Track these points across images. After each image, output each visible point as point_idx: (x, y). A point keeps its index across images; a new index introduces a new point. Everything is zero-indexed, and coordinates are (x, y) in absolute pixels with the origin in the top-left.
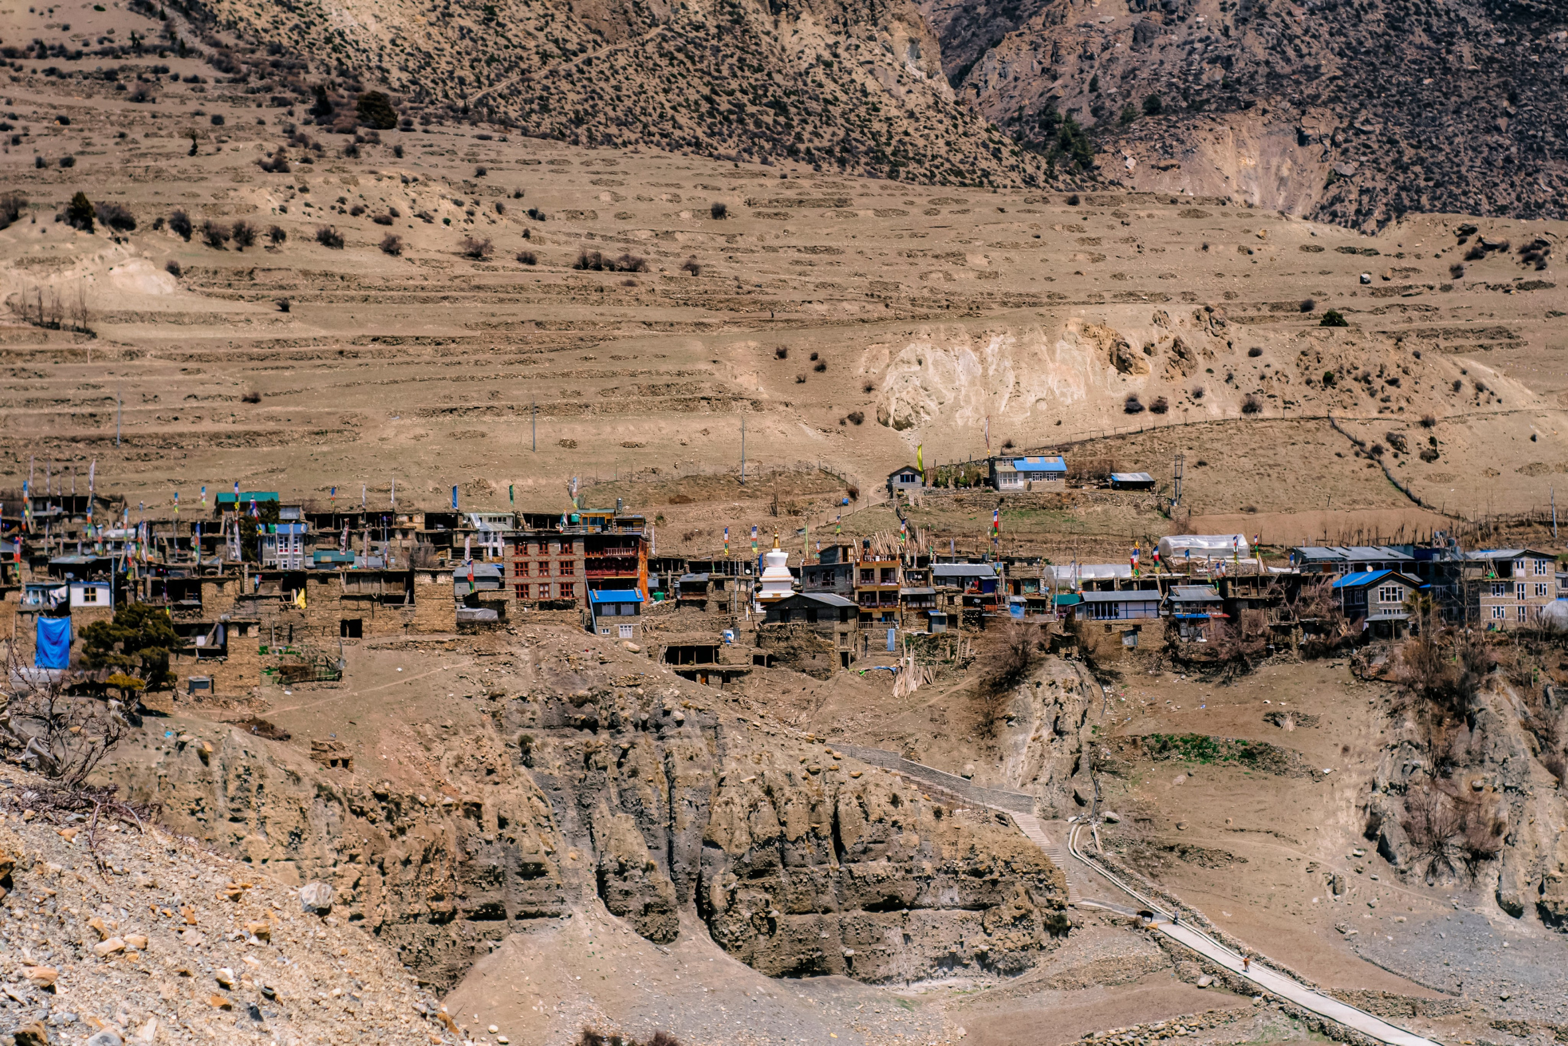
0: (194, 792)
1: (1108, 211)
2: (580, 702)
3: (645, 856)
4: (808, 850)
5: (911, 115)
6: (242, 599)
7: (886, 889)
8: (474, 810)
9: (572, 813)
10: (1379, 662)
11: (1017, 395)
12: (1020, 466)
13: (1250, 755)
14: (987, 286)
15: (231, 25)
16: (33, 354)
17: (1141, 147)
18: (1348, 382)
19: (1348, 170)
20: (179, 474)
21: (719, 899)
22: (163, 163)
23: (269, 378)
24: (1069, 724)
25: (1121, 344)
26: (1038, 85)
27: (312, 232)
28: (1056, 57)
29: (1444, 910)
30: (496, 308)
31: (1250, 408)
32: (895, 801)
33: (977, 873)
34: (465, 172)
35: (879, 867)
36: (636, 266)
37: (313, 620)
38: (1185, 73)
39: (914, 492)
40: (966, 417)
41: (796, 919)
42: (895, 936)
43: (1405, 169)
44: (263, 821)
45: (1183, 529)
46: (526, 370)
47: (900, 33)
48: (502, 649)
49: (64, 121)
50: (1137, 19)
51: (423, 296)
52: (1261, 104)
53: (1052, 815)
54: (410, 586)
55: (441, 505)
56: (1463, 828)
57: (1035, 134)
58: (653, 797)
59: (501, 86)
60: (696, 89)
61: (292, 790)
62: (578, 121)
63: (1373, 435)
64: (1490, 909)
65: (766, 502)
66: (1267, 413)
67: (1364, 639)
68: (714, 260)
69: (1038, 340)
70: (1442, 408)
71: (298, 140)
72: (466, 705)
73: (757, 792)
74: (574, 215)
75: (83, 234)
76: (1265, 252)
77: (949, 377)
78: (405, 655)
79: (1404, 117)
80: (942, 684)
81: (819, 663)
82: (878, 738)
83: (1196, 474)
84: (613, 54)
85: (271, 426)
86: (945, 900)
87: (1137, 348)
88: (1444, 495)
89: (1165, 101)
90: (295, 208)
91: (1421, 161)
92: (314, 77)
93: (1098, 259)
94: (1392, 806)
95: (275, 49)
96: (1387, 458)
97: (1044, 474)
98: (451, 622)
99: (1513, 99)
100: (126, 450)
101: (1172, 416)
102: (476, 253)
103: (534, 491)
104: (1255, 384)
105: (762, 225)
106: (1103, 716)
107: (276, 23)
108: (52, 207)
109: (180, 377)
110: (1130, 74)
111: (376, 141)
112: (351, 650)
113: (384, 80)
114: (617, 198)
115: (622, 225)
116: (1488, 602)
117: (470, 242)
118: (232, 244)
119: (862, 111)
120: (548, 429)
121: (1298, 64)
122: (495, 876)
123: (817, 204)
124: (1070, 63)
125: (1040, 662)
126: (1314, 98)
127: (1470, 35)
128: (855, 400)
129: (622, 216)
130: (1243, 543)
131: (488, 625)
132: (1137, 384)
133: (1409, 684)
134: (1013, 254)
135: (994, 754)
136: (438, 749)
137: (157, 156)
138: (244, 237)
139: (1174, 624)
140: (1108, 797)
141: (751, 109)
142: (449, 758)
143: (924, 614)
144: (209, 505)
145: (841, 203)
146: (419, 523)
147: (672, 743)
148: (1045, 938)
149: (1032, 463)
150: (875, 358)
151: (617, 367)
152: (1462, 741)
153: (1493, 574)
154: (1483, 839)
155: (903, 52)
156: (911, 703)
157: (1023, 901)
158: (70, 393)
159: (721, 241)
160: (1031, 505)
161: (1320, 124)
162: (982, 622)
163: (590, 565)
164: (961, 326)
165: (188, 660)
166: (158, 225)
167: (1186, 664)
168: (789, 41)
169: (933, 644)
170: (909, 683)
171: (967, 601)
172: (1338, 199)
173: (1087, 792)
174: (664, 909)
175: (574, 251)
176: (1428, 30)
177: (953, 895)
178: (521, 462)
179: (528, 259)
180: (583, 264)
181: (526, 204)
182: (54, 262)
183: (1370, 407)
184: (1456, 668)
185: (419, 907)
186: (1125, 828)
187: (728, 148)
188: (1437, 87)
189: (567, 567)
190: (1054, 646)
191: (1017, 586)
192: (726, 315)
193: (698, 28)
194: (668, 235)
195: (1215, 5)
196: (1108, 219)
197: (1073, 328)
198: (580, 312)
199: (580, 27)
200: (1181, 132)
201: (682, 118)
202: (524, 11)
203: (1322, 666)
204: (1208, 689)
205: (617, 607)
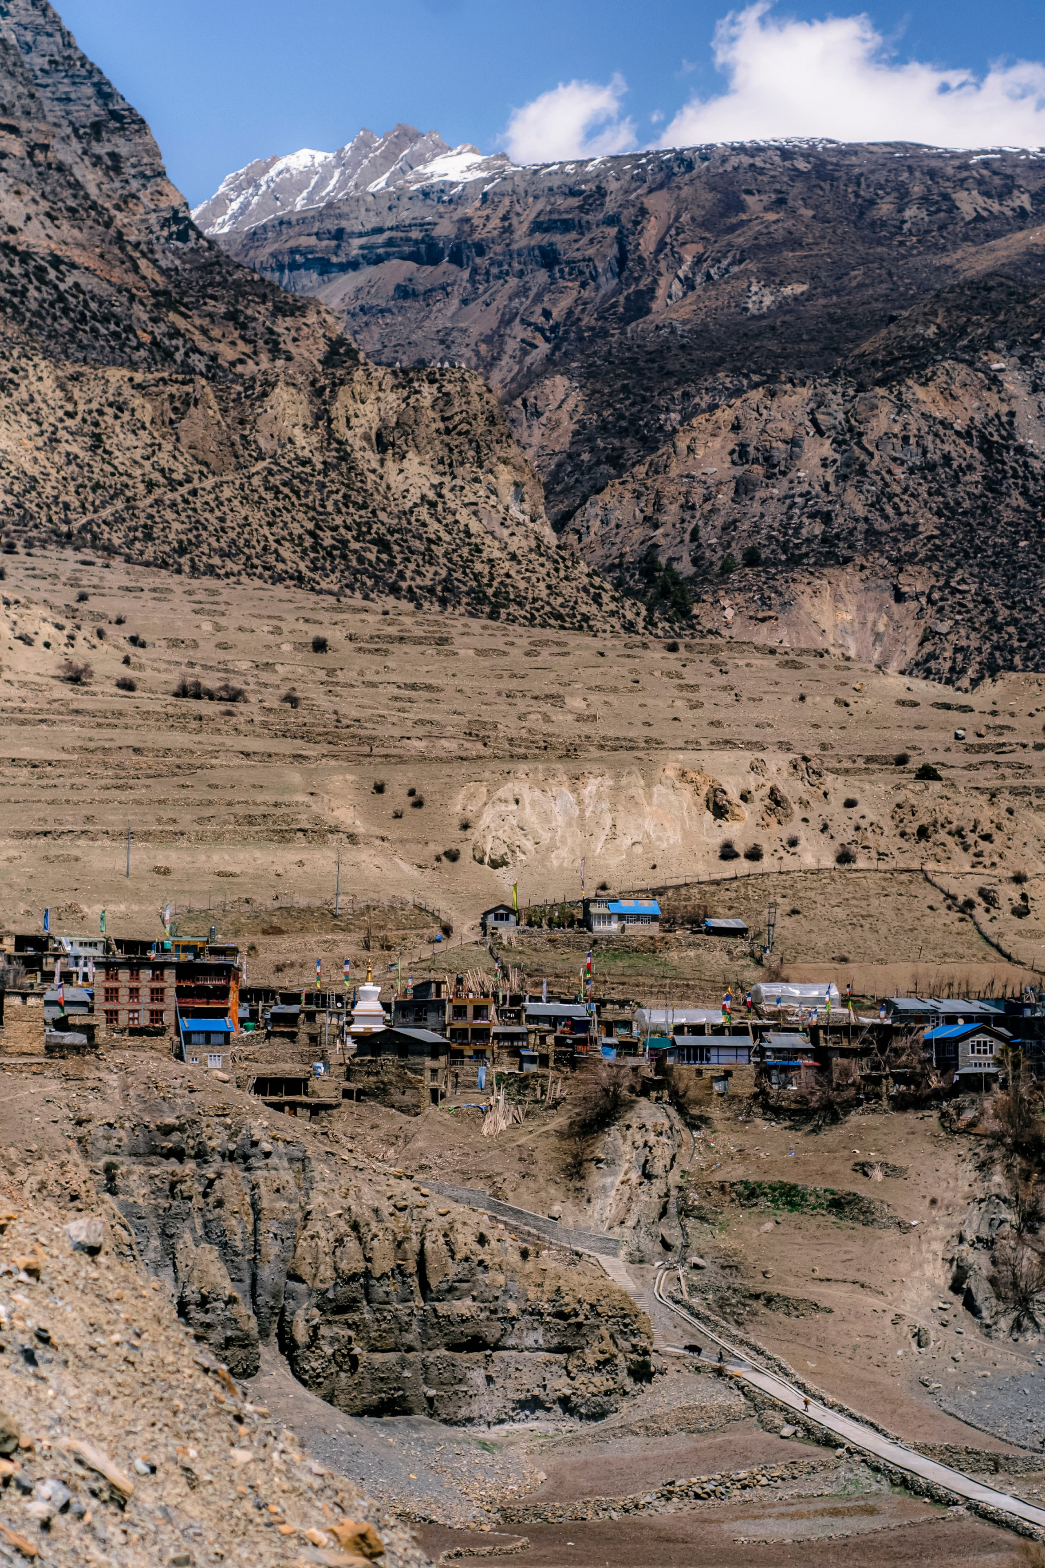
1: (707, 659)
2: (167, 1130)
3: (228, 1288)
4: (392, 1287)
5: (513, 557)
7: (469, 1329)
9: (155, 1243)
10: (969, 1115)
11: (614, 837)
12: (615, 908)
13: (839, 1205)
14: (586, 729)
17: (740, 598)
18: (942, 836)
19: (943, 627)
21: (301, 1334)
24: (658, 1168)
25: (717, 791)
26: (638, 533)
28: (658, 507)
29: (1028, 1367)
30: (94, 733)
31: (844, 858)
32: (482, 1240)
33: (562, 1315)
34: (69, 596)
35: (464, 1306)
36: (235, 696)
38: (786, 527)
39: (507, 931)
40: (562, 858)
41: (379, 1357)
42: (477, 1377)
43: (999, 629)
45: (775, 976)
46: (123, 795)
47: (505, 476)
48: (91, 1074)
50: (739, 471)
51: (21, 718)
52: (859, 560)
53: (638, 1260)
55: (31, 927)
57: (635, 581)
58: (238, 1230)
59: (106, 513)
60: (300, 523)
62: (182, 550)
63: (965, 889)
65: (358, 936)
66: (861, 863)
67: (953, 1092)
68: (313, 693)
69: (635, 783)
70: (1035, 865)
72: (52, 1130)
73: (343, 1227)
74: (175, 643)
76: (862, 705)
77: (546, 817)
79: (999, 578)
80: (532, 1125)
81: (408, 1098)
82: (466, 1176)
83: (789, 922)
84: (219, 486)
86: (529, 1342)
87: (734, 795)
88: (1035, 951)
89: (765, 553)
91: (1015, 622)
93: (696, 706)
94: (979, 1260)
96: (979, 912)
97: (638, 918)
98: (39, 1045)
101: (767, 864)
102: (76, 677)
103: (127, 917)
104: (851, 835)
105: (363, 660)
106: (692, 1160)
110: (731, 525)
114: (218, 628)
115: (222, 655)
117: (69, 666)
119: (465, 551)
120: (142, 855)
121: (896, 522)
123: (418, 641)
124: (672, 513)
125: (630, 1105)
126: (912, 557)
128: (452, 837)
129: (223, 646)
130: (835, 992)
131: (77, 1049)
132: (733, 831)
133: (998, 1138)
134: (612, 698)
135: (582, 1195)
136: (22, 1173)
139: (764, 1071)
140: (694, 1243)
141: (354, 545)
142: (33, 1183)
143: (515, 1052)
145: (443, 641)
146: (9, 945)
147: (259, 1175)
148: (629, 1383)
149: (626, 905)
150: (472, 796)
151: (214, 796)
155: (507, 495)
156: (500, 1142)
157: (607, 1345)
159: (322, 675)
160: (624, 948)
161: (916, 582)
162: (574, 1063)
163: (181, 993)
164: (559, 766)
167: (774, 1112)
168: (395, 479)
169: (523, 1083)
170: (498, 1122)
171: (559, 1041)
172: (932, 656)
173: (675, 1237)
174: (243, 1342)
175: (174, 679)
176: (1025, 493)
177: (537, 1337)
178: (114, 888)
179: (127, 685)
180: (183, 692)
181: (128, 631)
183: (963, 861)
186: (712, 1274)
187: (330, 583)
188: (1032, 549)
189: (157, 994)
190: (645, 1088)
191: (609, 1028)
192: (324, 748)
193: (304, 463)
194: (268, 666)
195: (816, 461)
196: (707, 666)
197: (671, 773)
198: (178, 739)
199: (186, 457)
200: (779, 583)
201: (286, 552)
202: (131, 440)
203: (910, 1117)
204: (796, 1137)
205: (208, 1036)
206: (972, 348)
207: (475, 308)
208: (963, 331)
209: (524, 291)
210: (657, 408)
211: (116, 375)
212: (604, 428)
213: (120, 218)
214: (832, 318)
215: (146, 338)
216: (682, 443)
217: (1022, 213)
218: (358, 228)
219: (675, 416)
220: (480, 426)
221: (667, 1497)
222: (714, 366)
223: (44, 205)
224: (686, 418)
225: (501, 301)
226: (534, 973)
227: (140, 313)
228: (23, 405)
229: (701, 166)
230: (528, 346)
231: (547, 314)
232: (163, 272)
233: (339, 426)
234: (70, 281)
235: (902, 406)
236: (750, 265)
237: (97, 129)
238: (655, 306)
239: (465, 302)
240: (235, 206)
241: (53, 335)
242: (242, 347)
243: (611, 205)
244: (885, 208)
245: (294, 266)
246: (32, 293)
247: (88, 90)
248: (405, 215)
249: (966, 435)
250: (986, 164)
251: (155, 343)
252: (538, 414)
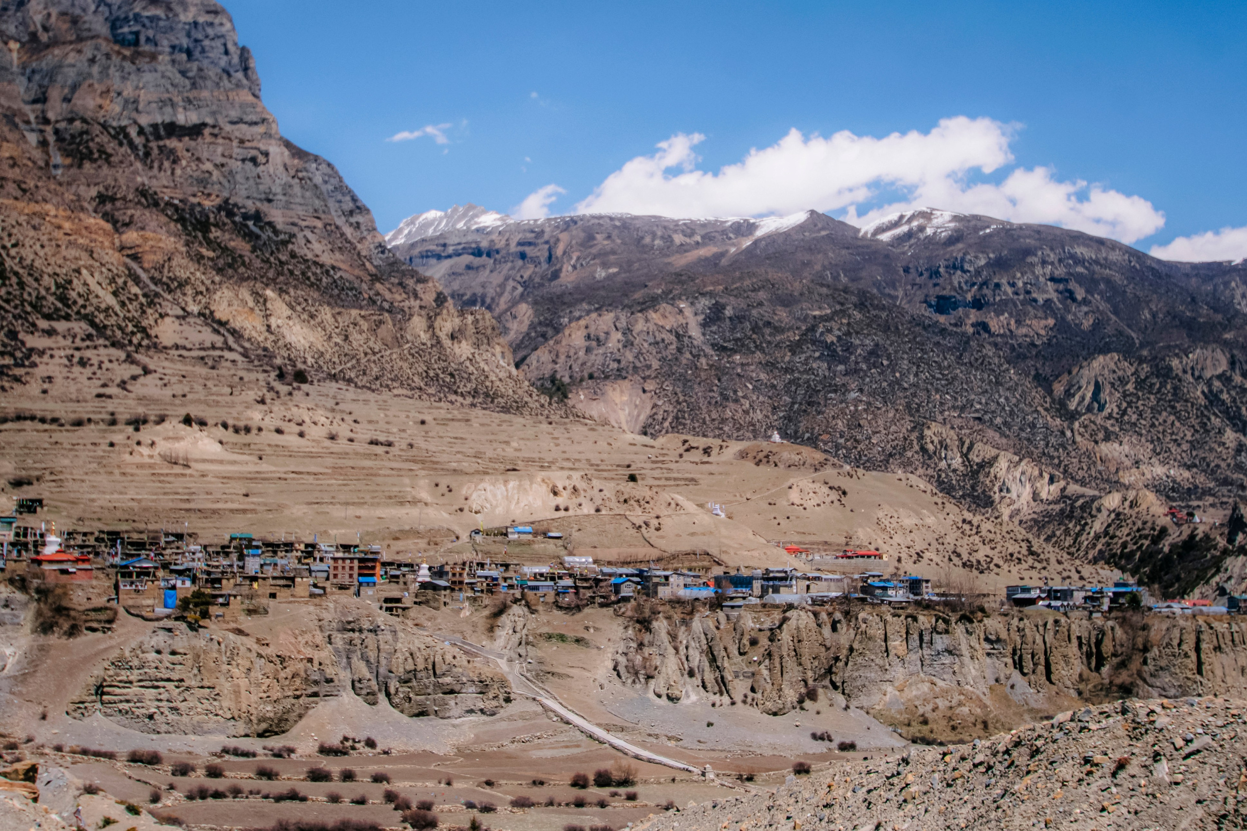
0: (215, 655)
1: (562, 427)
2: (349, 623)
3: (368, 675)
4: (423, 674)
5: (500, 380)
6: (236, 585)
7: (449, 687)
8: (310, 660)
9: (345, 660)
10: (623, 610)
11: (518, 503)
12: (517, 530)
13: (578, 641)
14: (518, 454)
15: (249, 340)
16: (167, 475)
17: (586, 391)
18: (632, 502)
19: (660, 403)
20: (217, 524)
21: (392, 690)
22: (219, 398)
23: (253, 486)
24: (518, 629)
25: (554, 486)
26: (550, 366)
27: (273, 428)
28: (557, 356)
29: (636, 695)
30: (338, 461)
31: (598, 510)
32: (454, 657)
33: (481, 682)
34: (331, 403)
35: (448, 680)
36: (390, 444)
37: (260, 593)
38: (603, 365)
39: (479, 538)
40: (499, 510)
41: (419, 697)
42: (452, 703)
43: (680, 403)
44: (238, 665)
45: (571, 554)
46: (346, 488)
47: (498, 349)
48: (324, 604)
49: (184, 377)
50: (587, 343)
51: (311, 456)
52: (630, 377)
53: (510, 660)
54: (293, 582)
55: (309, 540)
56: (645, 668)
57: (548, 384)
58: (372, 656)
59: (349, 365)
60: (421, 368)
61: (249, 655)
62: (377, 378)
63: (639, 522)
64: (651, 695)
65: (426, 540)
66: (603, 512)
67: (618, 602)
68: (420, 442)
69: (526, 483)
70: (664, 512)
71: (271, 389)
72: (311, 623)
73: (408, 655)
74: (370, 422)
75: (188, 428)
76: (615, 445)
77: (495, 496)
78: (291, 605)
79: (680, 385)
80: (477, 614)
81: (436, 605)
82: (454, 632)
83: (577, 534)
84: (391, 354)
85: (252, 507)
86: (470, 690)
87: (560, 488)
88: (661, 543)
89: (596, 375)
90: (267, 419)
91: (686, 401)
92: (278, 361)
93: (557, 445)
94: (622, 660)
95: (265, 349)
96: (643, 529)
97: (525, 533)
98: (307, 594)
99: (719, 380)
100: (199, 514)
101: (571, 512)
102: (332, 438)
103: (344, 534)
104: (600, 502)
105: (438, 428)
106: (531, 625)
107: (266, 339)
108: (177, 416)
109: (221, 485)
110: (584, 364)
111: (299, 389)
112: (272, 602)
113: (305, 362)
114: (386, 416)
115: (387, 426)
116: (660, 589)
117: (331, 433)
118: (243, 432)
119: (483, 378)
120: (352, 511)
121: (644, 363)
122: (316, 682)
123: (459, 420)
124: (562, 358)
125: (510, 607)
126: (649, 376)
127: (705, 356)
128: (461, 503)
129: (388, 423)
130: (591, 560)
131: (320, 595)
132: (560, 501)
133: (631, 618)
134: (528, 443)
135: (492, 638)
136: (300, 638)
137: (218, 395)
138: (248, 430)
139: (558, 594)
140: (530, 654)
141: (442, 376)
142: (303, 641)
143: (472, 589)
144: (228, 537)
145: (468, 420)
146: (302, 547)
147: (380, 637)
148: (504, 704)
149: (521, 528)
150: (469, 488)
151: (378, 488)
152: (647, 638)
153: (663, 580)
154: (651, 672)
155: (499, 356)
156: (466, 620)
157: (496, 691)
158: (180, 490)
159: (423, 434)
160: (520, 544)
161: (650, 386)
162: (492, 593)
163: (360, 568)
164: (500, 477)
165: (216, 607)
166: (216, 425)
167: (560, 608)
168: (457, 351)
169: (475, 599)
170: (466, 613)
171: (488, 585)
172: (655, 414)
173: (523, 652)
174: (373, 694)
175: (368, 437)
176: (691, 353)
177: (473, 689)
178: (341, 524)
179: (351, 440)
180: (372, 443)
181: (353, 417)
182: (177, 439)
183: (639, 511)
184: (647, 613)
185: (290, 693)
186: (535, 666)
187: (432, 391)
188: (693, 374)
189: (351, 568)
190: (516, 601)
191: (505, 579)
192: (420, 466)
193: (424, 344)
194: (404, 431)
195: (615, 341)
196: (563, 430)
197: (539, 480)
198: (367, 463)
199: (379, 343)
200: (601, 386)
201: (416, 379)
202: (359, 337)
203: (605, 610)
204: (567, 617)
205: (368, 584)
206: (673, 299)
207: (495, 274)
208: (671, 291)
209: (513, 268)
210: (560, 317)
211: (354, 312)
212: (540, 323)
213: (359, 246)
214: (626, 283)
215: (366, 296)
216: (567, 332)
217: (698, 243)
218: (452, 242)
219: (566, 320)
220: (489, 331)
221: (513, 742)
222: (583, 300)
223: (330, 246)
224: (570, 322)
225: (505, 272)
226: (487, 553)
227: (365, 286)
228: (319, 324)
229: (580, 223)
230: (515, 288)
231: (522, 277)
232: (376, 267)
233: (437, 331)
234: (338, 275)
235: (647, 320)
236: (597, 261)
237: (351, 213)
238: (563, 275)
239: (491, 271)
240: (406, 232)
241: (331, 296)
242: (404, 296)
243: (546, 237)
244: (647, 240)
245: (427, 257)
246: (324, 280)
247: (348, 198)
248: (470, 238)
249: (670, 331)
250: (685, 224)
251: (370, 298)
252: (515, 317)
